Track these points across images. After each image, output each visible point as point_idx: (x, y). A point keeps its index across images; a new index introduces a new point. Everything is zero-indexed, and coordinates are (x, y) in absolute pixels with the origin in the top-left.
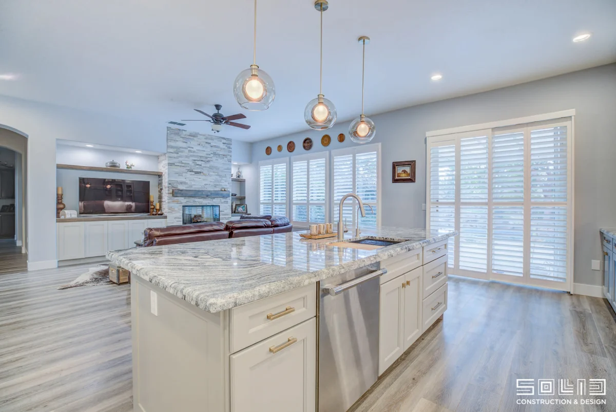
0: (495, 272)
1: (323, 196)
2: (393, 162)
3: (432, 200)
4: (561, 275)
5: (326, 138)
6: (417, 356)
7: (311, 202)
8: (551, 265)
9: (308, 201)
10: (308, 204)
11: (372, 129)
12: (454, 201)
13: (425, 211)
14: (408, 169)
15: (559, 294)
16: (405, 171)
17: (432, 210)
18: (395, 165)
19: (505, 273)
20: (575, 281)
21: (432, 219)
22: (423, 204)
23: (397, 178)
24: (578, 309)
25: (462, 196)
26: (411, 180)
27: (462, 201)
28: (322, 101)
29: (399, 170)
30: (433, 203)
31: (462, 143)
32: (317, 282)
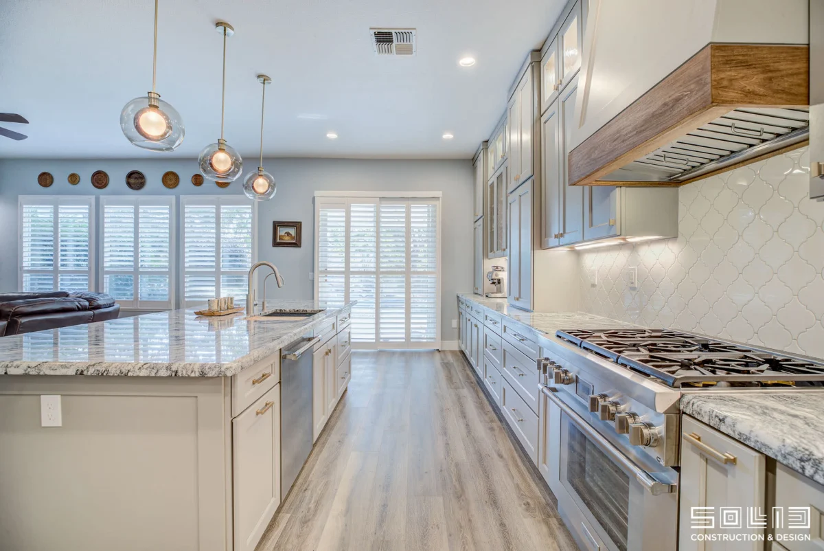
0: (382, 340)
1: (164, 261)
2: (274, 222)
3: (320, 269)
4: (432, 336)
5: (171, 177)
6: (334, 425)
7: (141, 270)
8: (424, 328)
9: (136, 267)
10: (136, 272)
11: (272, 186)
12: (344, 269)
13: (313, 280)
14: (292, 231)
15: (431, 353)
16: (288, 234)
17: (320, 279)
18: (277, 225)
19: (391, 340)
20: (442, 339)
21: (320, 290)
22: (311, 273)
23: (278, 241)
24: (446, 361)
25: (352, 265)
26: (297, 244)
27: (351, 270)
28: (223, 147)
29: (282, 232)
30: (322, 272)
31: (352, 209)
32: (280, 350)
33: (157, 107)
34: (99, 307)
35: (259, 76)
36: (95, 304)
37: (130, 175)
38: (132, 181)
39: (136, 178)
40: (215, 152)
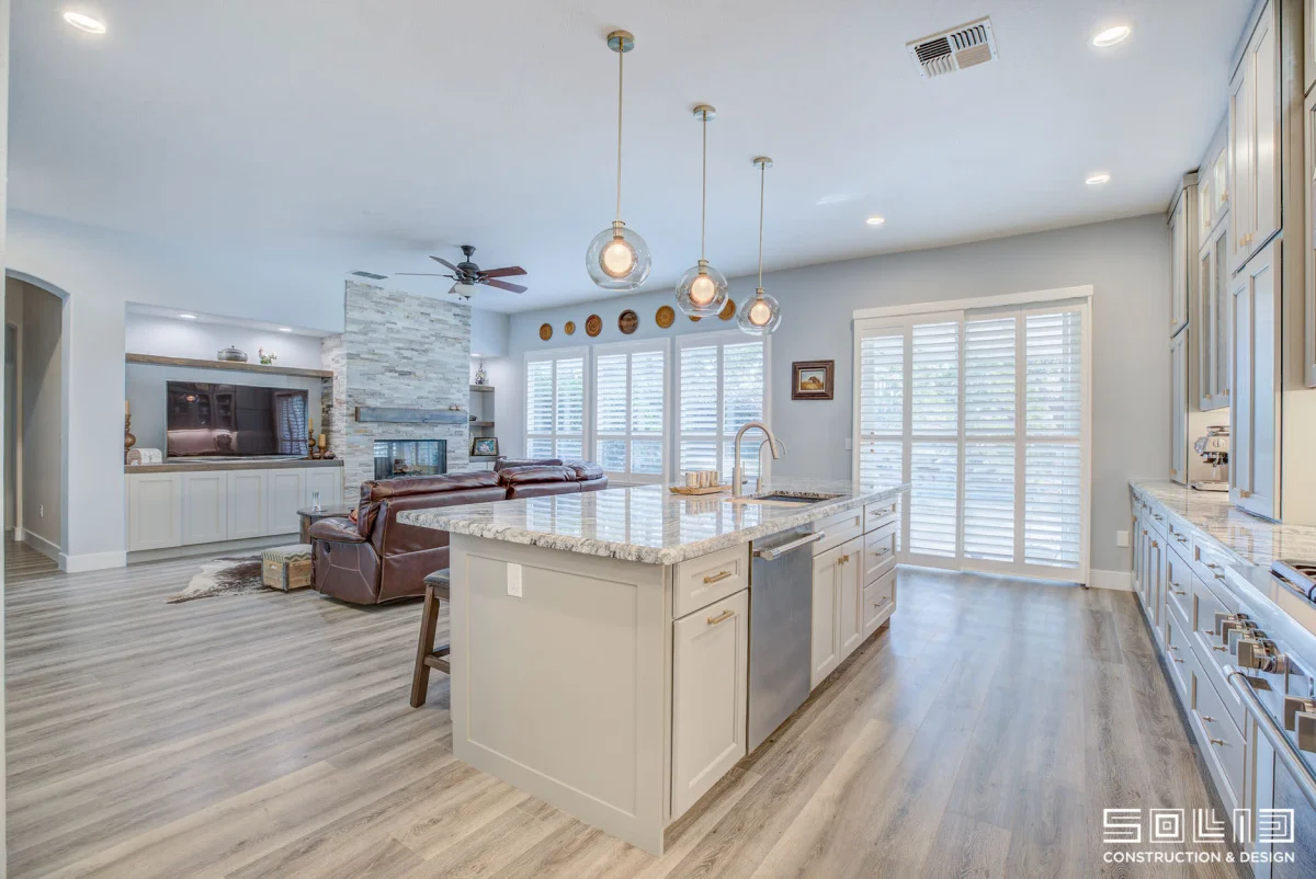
0: (969, 556)
1: (658, 427)
2: (794, 363)
3: (863, 433)
4: (1072, 558)
5: (665, 313)
7: (633, 434)
8: (1057, 542)
9: (628, 430)
10: (628, 438)
11: (775, 313)
12: (900, 433)
13: (851, 450)
14: (820, 375)
15: (1067, 590)
16: (814, 380)
17: (863, 449)
18: (797, 368)
19: (985, 558)
20: (1092, 567)
21: (863, 465)
22: (848, 440)
23: (800, 391)
24: (1094, 608)
25: (914, 426)
26: (827, 395)
27: (914, 433)
28: (705, 270)
29: (805, 376)
30: (866, 438)
31: (916, 333)
32: (750, 543)
33: (621, 238)
34: (585, 479)
35: (756, 161)
36: (582, 474)
37: (622, 318)
38: (624, 323)
39: (629, 320)
40: (695, 279)
